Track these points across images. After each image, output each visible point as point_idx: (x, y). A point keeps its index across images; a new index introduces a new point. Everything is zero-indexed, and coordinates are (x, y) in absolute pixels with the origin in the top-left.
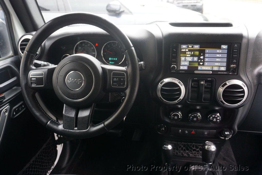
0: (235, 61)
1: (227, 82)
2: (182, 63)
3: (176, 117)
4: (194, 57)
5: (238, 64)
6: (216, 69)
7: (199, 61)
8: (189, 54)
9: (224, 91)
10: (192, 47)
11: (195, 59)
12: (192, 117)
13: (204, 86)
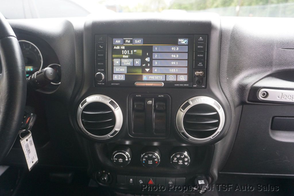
0: (200, 64)
1: (190, 100)
2: (116, 70)
3: (121, 159)
4: (135, 60)
5: (206, 70)
6: (171, 78)
7: (143, 65)
8: (127, 54)
9: (186, 116)
10: (131, 42)
11: (137, 62)
12: (145, 160)
13: (153, 108)
